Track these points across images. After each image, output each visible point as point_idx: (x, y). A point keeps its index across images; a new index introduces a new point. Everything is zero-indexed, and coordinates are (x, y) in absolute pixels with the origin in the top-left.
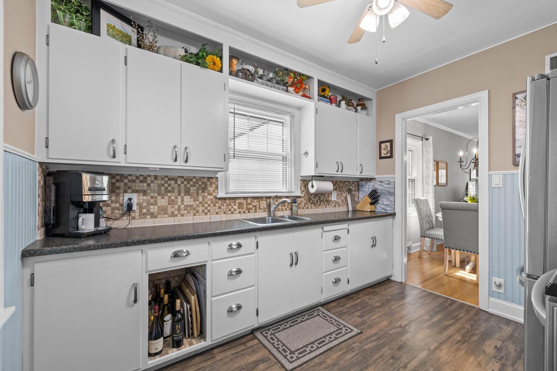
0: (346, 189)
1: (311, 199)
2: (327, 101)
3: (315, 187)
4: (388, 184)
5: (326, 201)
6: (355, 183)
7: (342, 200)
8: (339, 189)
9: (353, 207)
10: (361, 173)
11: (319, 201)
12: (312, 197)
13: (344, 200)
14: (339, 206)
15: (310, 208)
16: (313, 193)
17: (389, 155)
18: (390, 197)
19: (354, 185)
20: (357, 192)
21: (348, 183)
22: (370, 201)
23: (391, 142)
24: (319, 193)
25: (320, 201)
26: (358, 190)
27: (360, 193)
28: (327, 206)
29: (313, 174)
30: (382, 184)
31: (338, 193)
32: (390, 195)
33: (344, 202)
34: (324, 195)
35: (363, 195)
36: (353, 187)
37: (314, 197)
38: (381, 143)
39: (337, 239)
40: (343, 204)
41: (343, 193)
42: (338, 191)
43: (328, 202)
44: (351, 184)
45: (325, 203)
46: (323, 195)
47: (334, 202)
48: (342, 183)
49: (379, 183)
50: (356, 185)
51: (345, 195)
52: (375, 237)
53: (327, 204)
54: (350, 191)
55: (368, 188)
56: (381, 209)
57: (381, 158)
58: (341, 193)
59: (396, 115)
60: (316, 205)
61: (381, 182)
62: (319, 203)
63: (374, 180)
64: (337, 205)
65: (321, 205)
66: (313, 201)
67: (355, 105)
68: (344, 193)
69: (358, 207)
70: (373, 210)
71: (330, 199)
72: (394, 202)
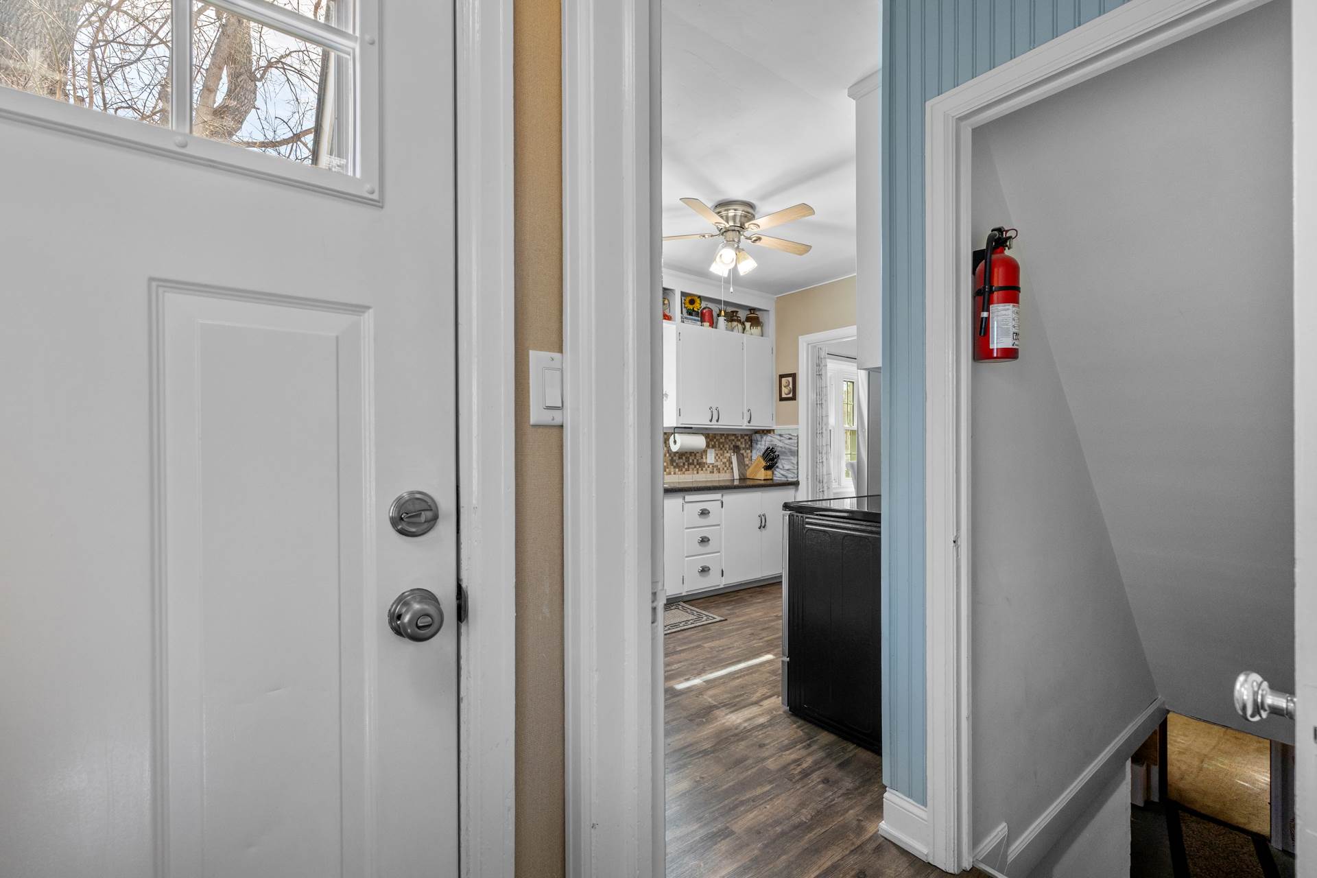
0: (730, 446)
1: (675, 461)
2: (695, 320)
3: (680, 442)
4: (790, 439)
5: (697, 464)
6: (745, 437)
7: (724, 463)
8: (719, 447)
9: (741, 473)
10: (749, 422)
11: (686, 463)
12: (676, 458)
13: (727, 463)
14: (719, 472)
15: (672, 473)
16: (677, 452)
17: (791, 395)
18: (792, 458)
19: (743, 440)
20: (749, 451)
21: (733, 438)
22: (764, 464)
23: (794, 376)
24: (686, 452)
25: (688, 464)
26: (751, 447)
27: (754, 452)
28: (700, 472)
29: (675, 426)
30: (782, 438)
31: (717, 452)
32: (792, 455)
33: (728, 466)
34: (695, 455)
35: (756, 455)
36: (741, 443)
37: (679, 458)
38: (781, 376)
39: (704, 513)
40: (725, 469)
41: (725, 452)
42: (717, 449)
43: (701, 465)
44: (739, 438)
45: (695, 467)
46: (693, 454)
47: (711, 466)
48: (723, 438)
49: (778, 437)
50: (747, 441)
51: (728, 455)
52: (764, 515)
53: (700, 469)
54: (736, 449)
55: (763, 444)
56: (781, 476)
57: (782, 399)
58: (722, 452)
59: (800, 337)
60: (682, 470)
61: (780, 435)
62: (686, 467)
63: (772, 433)
64: (715, 469)
65: (691, 470)
66: (677, 464)
67: (743, 319)
68: (727, 452)
69: (749, 474)
70: (768, 477)
71: (704, 461)
72: (798, 465)
